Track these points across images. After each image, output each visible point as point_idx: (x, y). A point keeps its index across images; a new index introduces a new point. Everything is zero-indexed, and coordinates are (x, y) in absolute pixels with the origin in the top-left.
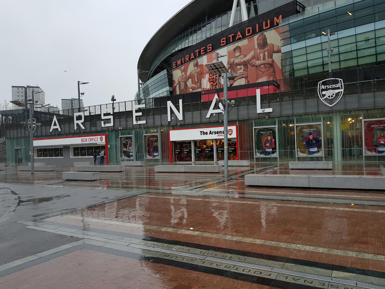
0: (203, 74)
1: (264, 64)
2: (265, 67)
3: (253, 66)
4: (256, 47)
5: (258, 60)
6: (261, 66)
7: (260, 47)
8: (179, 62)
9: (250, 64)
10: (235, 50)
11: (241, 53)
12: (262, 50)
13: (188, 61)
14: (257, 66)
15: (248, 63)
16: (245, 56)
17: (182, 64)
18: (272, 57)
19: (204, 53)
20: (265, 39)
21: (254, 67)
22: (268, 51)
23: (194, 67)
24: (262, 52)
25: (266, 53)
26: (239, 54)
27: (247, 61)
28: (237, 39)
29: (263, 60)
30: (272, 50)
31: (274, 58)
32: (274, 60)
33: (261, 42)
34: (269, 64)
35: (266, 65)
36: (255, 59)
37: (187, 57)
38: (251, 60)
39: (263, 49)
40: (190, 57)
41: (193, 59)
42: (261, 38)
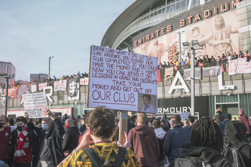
0: (163, 52)
1: (222, 44)
2: (223, 47)
3: (211, 45)
4: (214, 27)
5: (216, 39)
6: (219, 46)
7: (217, 28)
8: (140, 41)
9: (208, 43)
10: (193, 30)
11: (200, 34)
12: (220, 31)
13: (148, 40)
14: (215, 46)
15: (206, 42)
16: (203, 36)
17: (142, 42)
18: (229, 37)
19: (164, 33)
20: (222, 21)
21: (212, 47)
22: (225, 31)
23: (155, 45)
24: (220, 33)
25: (224, 34)
26: (198, 35)
27: (205, 40)
28: (195, 21)
29: (221, 39)
30: (230, 31)
31: (231, 38)
32: (231, 40)
33: (219, 23)
34: (227, 44)
35: (224, 44)
36: (213, 39)
37: (147, 37)
38: (209, 40)
39: (221, 29)
40: (150, 36)
41: (153, 38)
42: (218, 19)
